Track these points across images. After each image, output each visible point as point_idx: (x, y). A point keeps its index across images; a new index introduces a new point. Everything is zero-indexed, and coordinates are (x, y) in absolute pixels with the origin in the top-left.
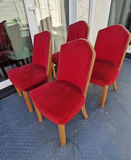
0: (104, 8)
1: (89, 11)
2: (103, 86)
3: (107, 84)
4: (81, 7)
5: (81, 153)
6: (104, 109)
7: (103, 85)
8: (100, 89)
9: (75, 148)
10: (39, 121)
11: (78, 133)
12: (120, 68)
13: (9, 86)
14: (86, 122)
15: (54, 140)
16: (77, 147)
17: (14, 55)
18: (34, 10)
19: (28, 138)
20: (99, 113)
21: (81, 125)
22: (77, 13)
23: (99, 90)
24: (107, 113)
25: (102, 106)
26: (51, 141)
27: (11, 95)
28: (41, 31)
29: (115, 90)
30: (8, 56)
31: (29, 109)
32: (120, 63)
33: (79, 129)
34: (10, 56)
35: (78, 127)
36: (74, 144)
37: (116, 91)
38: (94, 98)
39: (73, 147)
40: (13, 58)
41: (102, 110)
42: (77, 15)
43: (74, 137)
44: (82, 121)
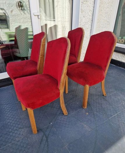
0: (108, 20)
1: (91, 22)
3: (88, 84)
6: (86, 110)
10: (22, 110)
11: (53, 126)
12: (106, 71)
14: (64, 119)
15: (28, 127)
16: (47, 138)
17: (19, 53)
18: (38, 16)
20: (79, 112)
21: (58, 120)
24: (88, 114)
25: (85, 107)
29: (103, 95)
30: (14, 53)
32: (106, 66)
33: (55, 123)
35: (54, 121)
36: (45, 134)
39: (43, 136)
40: (18, 55)
41: (84, 111)
43: (47, 128)
44: (61, 117)
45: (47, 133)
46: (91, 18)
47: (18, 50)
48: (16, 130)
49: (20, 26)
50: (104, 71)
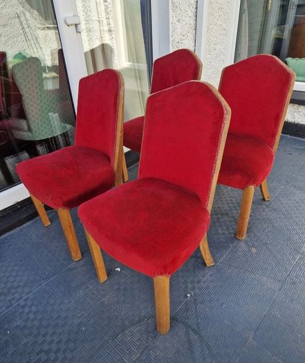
0: (224, 25)
1: (194, 32)
2: (243, 189)
3: (253, 183)
4: (179, 21)
5: (209, 347)
6: (246, 242)
7: (243, 186)
8: (231, 201)
9: (193, 336)
10: (98, 281)
11: (195, 300)
12: (276, 146)
13: (18, 203)
14: (211, 275)
15: (139, 321)
18: (76, 25)
19: (76, 321)
20: (236, 252)
21: (199, 282)
22: (171, 34)
23: (229, 202)
24: (255, 251)
25: (242, 236)
26: (132, 324)
27: (24, 225)
28: (92, 72)
29: (264, 199)
30: (13, 131)
31: (73, 254)
32: (274, 135)
33: (197, 291)
34: (17, 132)
35: (193, 288)
36: (187, 326)
37: (267, 203)
38: (221, 220)
39: (187, 334)
40: (27, 136)
41: (242, 246)
42: (171, 39)
43: (187, 310)
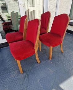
1: (56, 7)
3: (52, 46)
16: (28, 76)
17: (13, 27)
18: (23, 5)
22: (48, 8)
24: (52, 63)
33: (33, 67)
37: (62, 53)
39: (26, 75)
44: (36, 64)
45: (28, 73)
46: (56, 5)
47: (12, 26)
48: (11, 71)
49: (13, 11)
50: (62, 38)
